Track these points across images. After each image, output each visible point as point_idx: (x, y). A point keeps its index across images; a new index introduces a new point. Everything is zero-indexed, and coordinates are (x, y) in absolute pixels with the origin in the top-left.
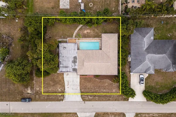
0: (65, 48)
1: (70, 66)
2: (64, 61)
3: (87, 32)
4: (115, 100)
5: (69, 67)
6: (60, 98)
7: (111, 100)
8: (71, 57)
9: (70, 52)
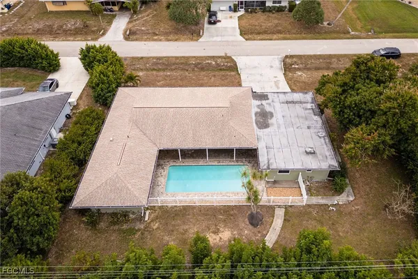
0: (308, 153)
1: (277, 105)
2: (302, 117)
3: (216, 232)
4: (142, 58)
5: (283, 103)
6: (294, 59)
7: (153, 58)
8: (279, 128)
9: (284, 141)
